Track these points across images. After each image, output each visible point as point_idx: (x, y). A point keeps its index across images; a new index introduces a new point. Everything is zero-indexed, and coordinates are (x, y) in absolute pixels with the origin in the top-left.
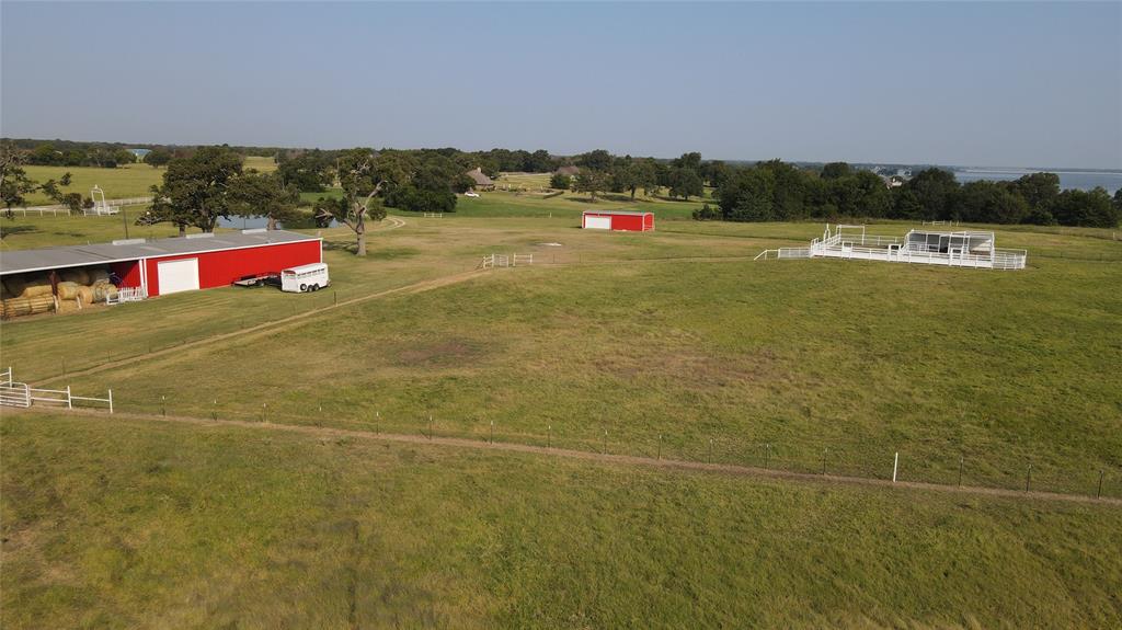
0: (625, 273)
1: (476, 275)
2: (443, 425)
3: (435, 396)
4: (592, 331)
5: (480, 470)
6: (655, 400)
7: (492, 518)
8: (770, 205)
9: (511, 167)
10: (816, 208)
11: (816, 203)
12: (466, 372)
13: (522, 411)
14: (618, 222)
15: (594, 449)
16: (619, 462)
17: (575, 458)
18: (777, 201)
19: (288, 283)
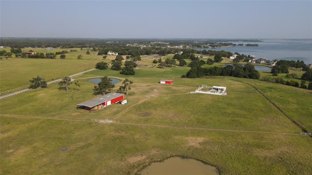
0: (166, 98)
1: (146, 100)
2: (148, 123)
3: (147, 120)
4: (162, 111)
5: (153, 127)
6: (167, 120)
7: (154, 131)
8: (196, 75)
9: (143, 54)
10: (206, 74)
11: (206, 72)
12: (149, 117)
13: (155, 122)
14: (166, 82)
15: (161, 125)
16: (164, 126)
17: (160, 126)
18: (197, 74)
19: (122, 103)
